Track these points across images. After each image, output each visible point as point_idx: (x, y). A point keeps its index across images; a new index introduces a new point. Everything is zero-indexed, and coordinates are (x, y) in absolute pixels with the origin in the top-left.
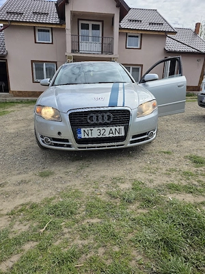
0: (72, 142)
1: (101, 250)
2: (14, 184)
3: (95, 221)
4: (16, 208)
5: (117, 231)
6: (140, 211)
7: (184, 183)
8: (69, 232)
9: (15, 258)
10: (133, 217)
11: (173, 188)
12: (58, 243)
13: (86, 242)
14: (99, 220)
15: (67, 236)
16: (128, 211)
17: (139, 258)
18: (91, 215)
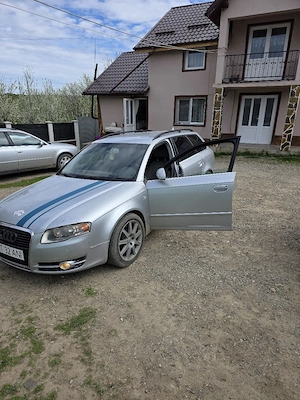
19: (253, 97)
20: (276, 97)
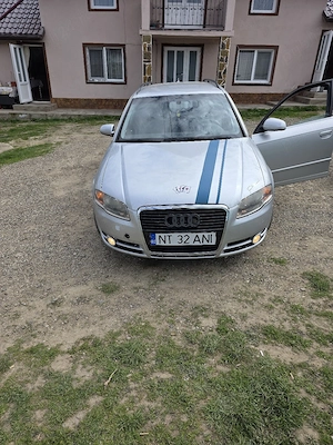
0: (143, 247)
1: (168, 418)
2: (72, 302)
3: (165, 376)
4: (77, 343)
5: (189, 395)
6: (220, 368)
7: (287, 326)
8: (136, 388)
9: (81, 415)
10: (210, 376)
11: (271, 334)
12: (123, 401)
13: (153, 405)
14: (170, 376)
15: (134, 393)
16: (206, 366)
17: (207, 432)
18: (161, 368)
19: (176, 49)
20: (198, 50)
